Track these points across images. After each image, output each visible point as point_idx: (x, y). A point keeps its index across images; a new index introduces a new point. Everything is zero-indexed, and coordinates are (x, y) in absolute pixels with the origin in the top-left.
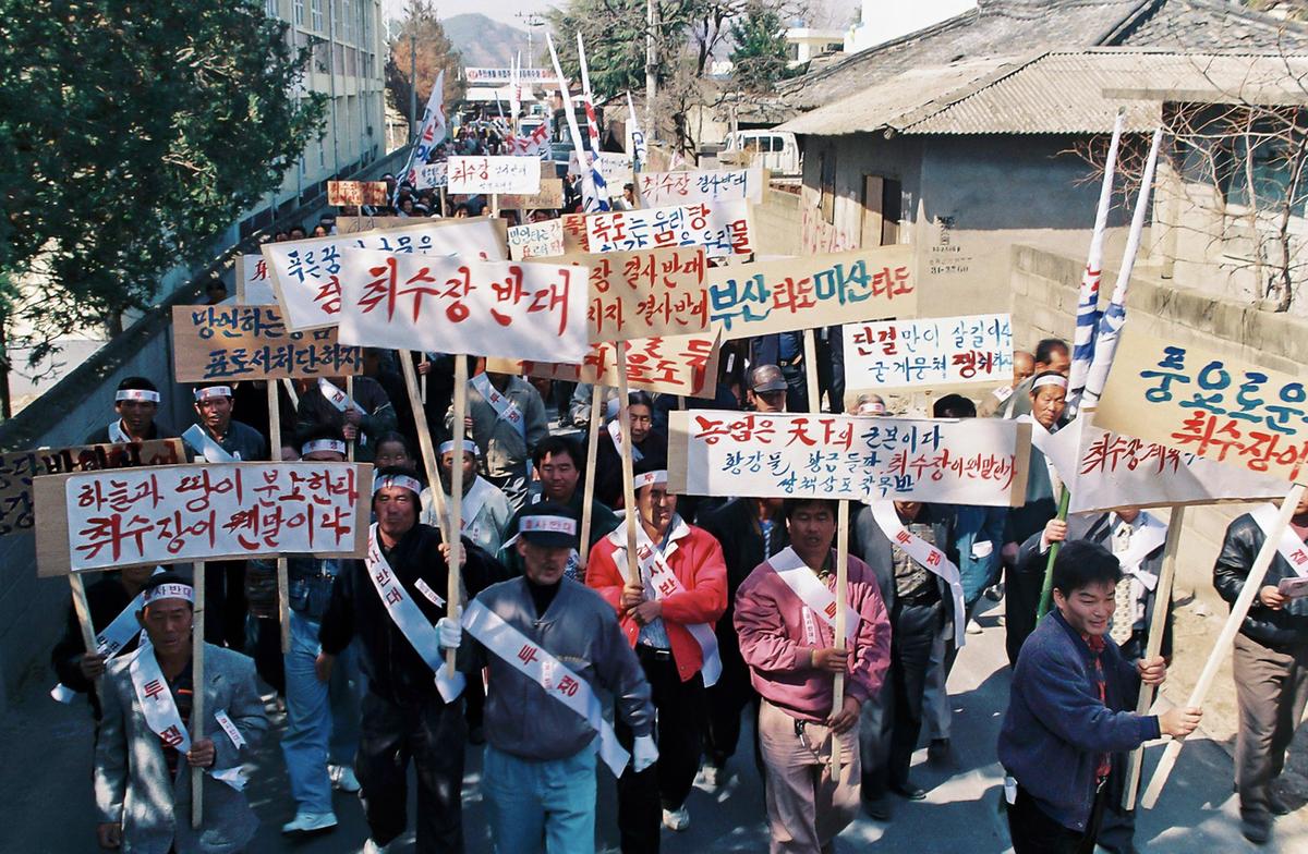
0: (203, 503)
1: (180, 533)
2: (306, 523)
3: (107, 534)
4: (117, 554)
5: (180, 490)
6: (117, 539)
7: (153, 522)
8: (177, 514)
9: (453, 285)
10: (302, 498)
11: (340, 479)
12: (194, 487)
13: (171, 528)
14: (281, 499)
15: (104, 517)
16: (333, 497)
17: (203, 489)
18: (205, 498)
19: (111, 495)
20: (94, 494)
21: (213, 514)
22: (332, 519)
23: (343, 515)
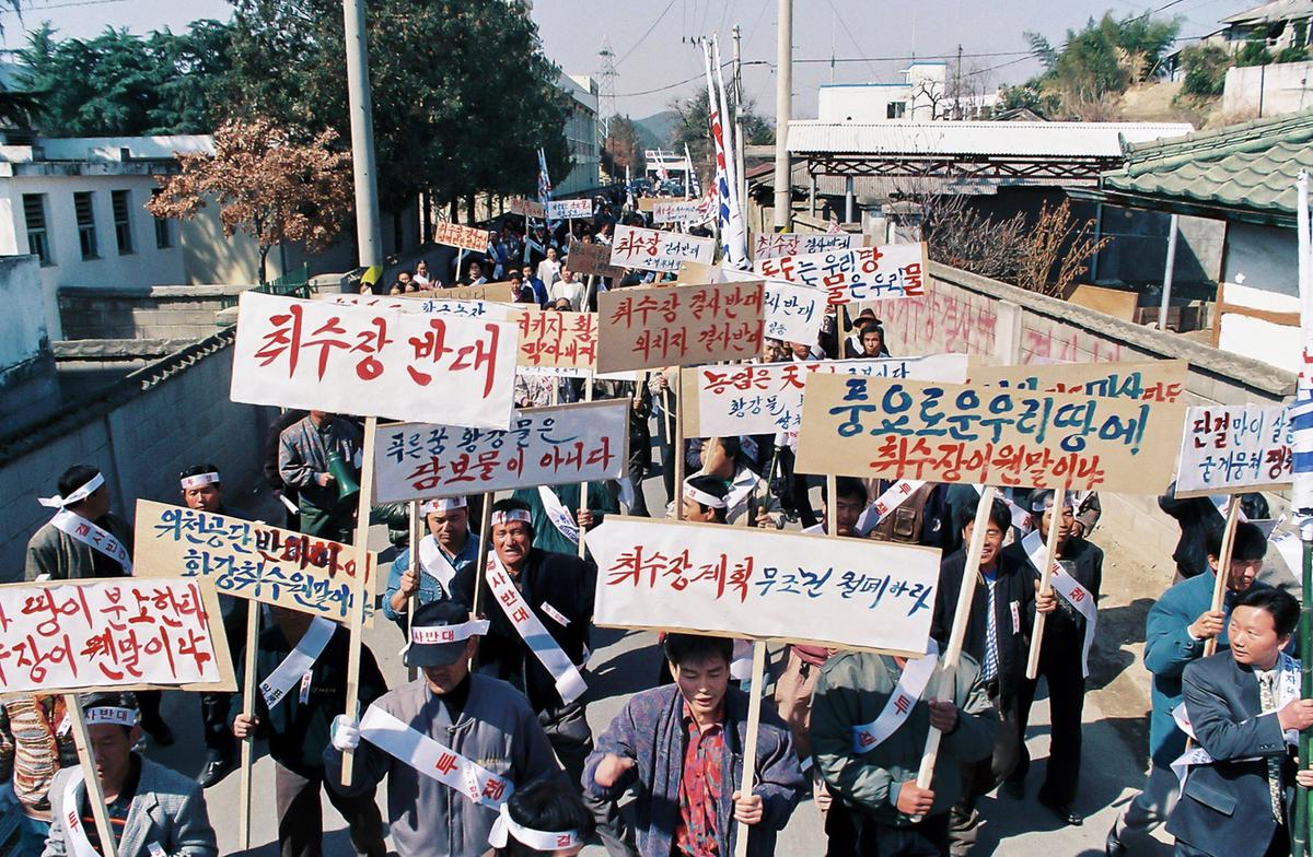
0: (53, 627)
1: (38, 660)
2: (164, 647)
5: (26, 611)
7: (8, 648)
8: (30, 638)
10: (152, 620)
11: (183, 596)
12: (40, 608)
13: (29, 654)
14: (132, 621)
16: (182, 618)
17: (49, 610)
18: (54, 621)
21: (66, 638)
22: (188, 644)
23: (199, 639)
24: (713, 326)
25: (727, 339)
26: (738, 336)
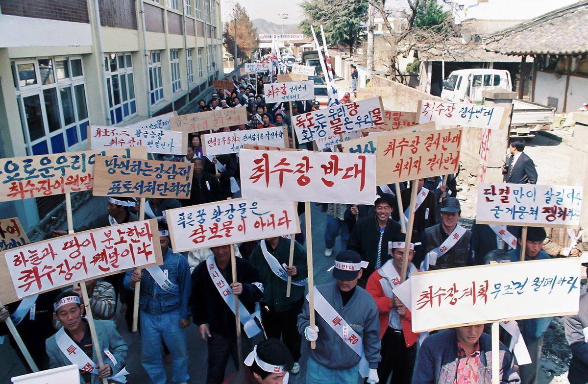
0: (77, 253)
1: (69, 270)
2: (130, 253)
3: (32, 277)
4: (40, 286)
5: (64, 249)
6: (38, 278)
7: (54, 267)
8: (66, 261)
9: (300, 167)
10: (126, 242)
11: (142, 229)
12: (71, 246)
13: (64, 268)
14: (116, 244)
15: (29, 269)
16: (141, 238)
18: (78, 251)
19: (30, 258)
20: (21, 259)
21: (83, 258)
22: (142, 249)
23: (147, 246)
24: (435, 155)
25: (441, 162)
26: (446, 161)
